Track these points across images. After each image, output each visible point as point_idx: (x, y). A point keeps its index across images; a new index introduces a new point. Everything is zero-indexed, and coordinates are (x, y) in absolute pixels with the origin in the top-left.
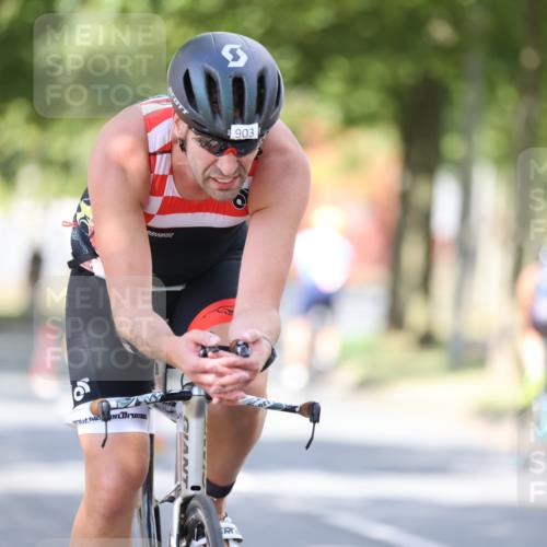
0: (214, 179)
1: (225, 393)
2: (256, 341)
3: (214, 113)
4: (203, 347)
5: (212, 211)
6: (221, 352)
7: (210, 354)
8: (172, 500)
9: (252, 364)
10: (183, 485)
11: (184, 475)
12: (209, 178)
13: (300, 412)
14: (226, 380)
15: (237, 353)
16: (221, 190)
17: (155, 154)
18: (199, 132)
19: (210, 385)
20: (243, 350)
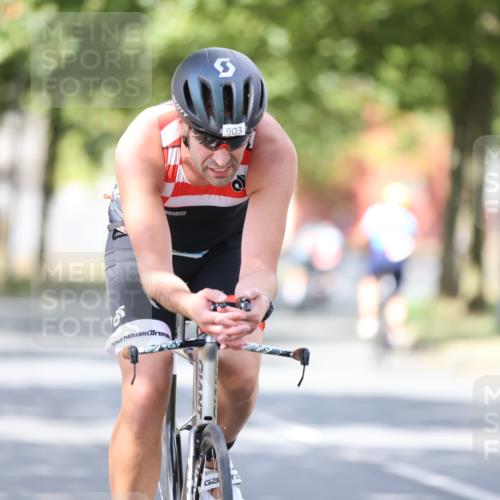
0: (212, 170)
1: (231, 341)
2: (256, 298)
3: (208, 115)
4: (213, 303)
5: (216, 194)
6: (228, 307)
7: (219, 308)
8: (189, 428)
9: (254, 316)
10: (198, 416)
11: (199, 408)
12: (207, 168)
13: (294, 357)
14: (232, 330)
15: (241, 308)
16: (217, 177)
17: (167, 148)
18: (197, 131)
19: (218, 334)
20: (246, 305)
